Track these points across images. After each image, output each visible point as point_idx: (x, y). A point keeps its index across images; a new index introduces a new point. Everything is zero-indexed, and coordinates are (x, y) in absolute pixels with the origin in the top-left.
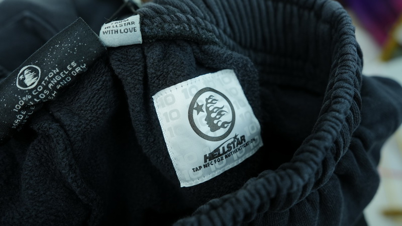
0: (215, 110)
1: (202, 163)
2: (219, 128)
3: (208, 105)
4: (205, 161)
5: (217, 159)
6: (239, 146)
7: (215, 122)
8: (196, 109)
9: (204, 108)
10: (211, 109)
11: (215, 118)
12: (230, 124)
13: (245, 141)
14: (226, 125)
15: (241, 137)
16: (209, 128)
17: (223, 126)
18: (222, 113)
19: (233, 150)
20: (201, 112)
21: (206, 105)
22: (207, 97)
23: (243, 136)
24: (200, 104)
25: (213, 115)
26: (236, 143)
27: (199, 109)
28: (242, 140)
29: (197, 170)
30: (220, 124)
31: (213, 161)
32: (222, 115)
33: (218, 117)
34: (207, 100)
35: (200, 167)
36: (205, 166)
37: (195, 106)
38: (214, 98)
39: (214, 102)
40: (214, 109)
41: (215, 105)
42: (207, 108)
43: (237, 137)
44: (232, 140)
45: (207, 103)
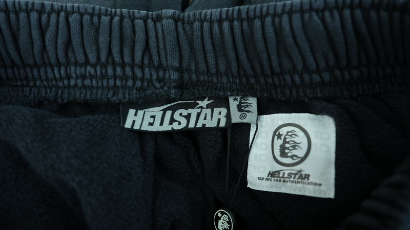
0: (291, 143)
1: (265, 176)
2: (288, 157)
3: (287, 137)
4: (268, 176)
5: (276, 178)
6: (300, 180)
7: (287, 151)
8: (277, 135)
9: (283, 137)
10: (287, 140)
11: (288, 148)
12: (299, 159)
13: (308, 180)
14: (295, 158)
15: (306, 175)
16: (280, 153)
17: (292, 157)
18: (296, 147)
19: (292, 179)
20: (279, 139)
21: (286, 135)
22: (289, 131)
23: (309, 175)
24: (281, 133)
25: (287, 145)
26: (297, 176)
27: (279, 136)
28: (305, 177)
29: (261, 179)
30: (289, 154)
31: (273, 178)
32: (295, 149)
33: (291, 148)
34: (288, 132)
35: (263, 178)
36: (267, 179)
37: (277, 133)
38: (295, 133)
39: (293, 136)
40: (290, 141)
41: (293, 139)
42: (285, 139)
43: (302, 173)
44: (295, 172)
45: (287, 135)
